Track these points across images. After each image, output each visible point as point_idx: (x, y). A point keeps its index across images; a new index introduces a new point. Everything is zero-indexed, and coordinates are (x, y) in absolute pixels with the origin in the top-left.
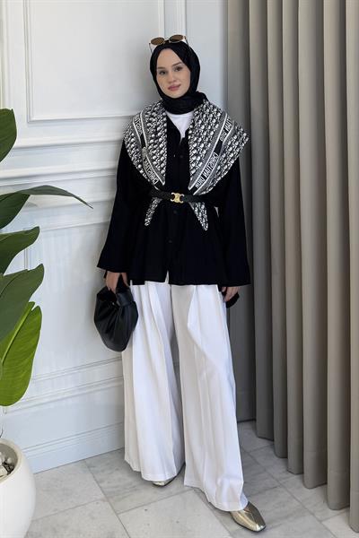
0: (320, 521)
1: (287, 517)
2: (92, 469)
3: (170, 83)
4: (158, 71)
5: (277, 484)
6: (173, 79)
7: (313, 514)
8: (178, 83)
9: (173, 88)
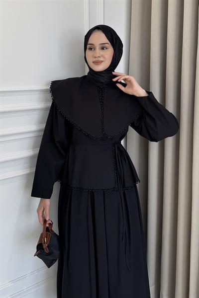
3: (95, 57)
4: (88, 46)
6: (98, 55)
8: (102, 59)
9: (97, 63)
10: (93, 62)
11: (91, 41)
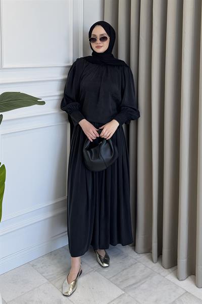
0: (164, 277)
1: (147, 277)
2: (35, 267)
3: (97, 44)
5: (136, 261)
7: (159, 274)
9: (98, 47)
10: (96, 47)
11: (93, 33)
